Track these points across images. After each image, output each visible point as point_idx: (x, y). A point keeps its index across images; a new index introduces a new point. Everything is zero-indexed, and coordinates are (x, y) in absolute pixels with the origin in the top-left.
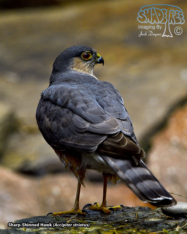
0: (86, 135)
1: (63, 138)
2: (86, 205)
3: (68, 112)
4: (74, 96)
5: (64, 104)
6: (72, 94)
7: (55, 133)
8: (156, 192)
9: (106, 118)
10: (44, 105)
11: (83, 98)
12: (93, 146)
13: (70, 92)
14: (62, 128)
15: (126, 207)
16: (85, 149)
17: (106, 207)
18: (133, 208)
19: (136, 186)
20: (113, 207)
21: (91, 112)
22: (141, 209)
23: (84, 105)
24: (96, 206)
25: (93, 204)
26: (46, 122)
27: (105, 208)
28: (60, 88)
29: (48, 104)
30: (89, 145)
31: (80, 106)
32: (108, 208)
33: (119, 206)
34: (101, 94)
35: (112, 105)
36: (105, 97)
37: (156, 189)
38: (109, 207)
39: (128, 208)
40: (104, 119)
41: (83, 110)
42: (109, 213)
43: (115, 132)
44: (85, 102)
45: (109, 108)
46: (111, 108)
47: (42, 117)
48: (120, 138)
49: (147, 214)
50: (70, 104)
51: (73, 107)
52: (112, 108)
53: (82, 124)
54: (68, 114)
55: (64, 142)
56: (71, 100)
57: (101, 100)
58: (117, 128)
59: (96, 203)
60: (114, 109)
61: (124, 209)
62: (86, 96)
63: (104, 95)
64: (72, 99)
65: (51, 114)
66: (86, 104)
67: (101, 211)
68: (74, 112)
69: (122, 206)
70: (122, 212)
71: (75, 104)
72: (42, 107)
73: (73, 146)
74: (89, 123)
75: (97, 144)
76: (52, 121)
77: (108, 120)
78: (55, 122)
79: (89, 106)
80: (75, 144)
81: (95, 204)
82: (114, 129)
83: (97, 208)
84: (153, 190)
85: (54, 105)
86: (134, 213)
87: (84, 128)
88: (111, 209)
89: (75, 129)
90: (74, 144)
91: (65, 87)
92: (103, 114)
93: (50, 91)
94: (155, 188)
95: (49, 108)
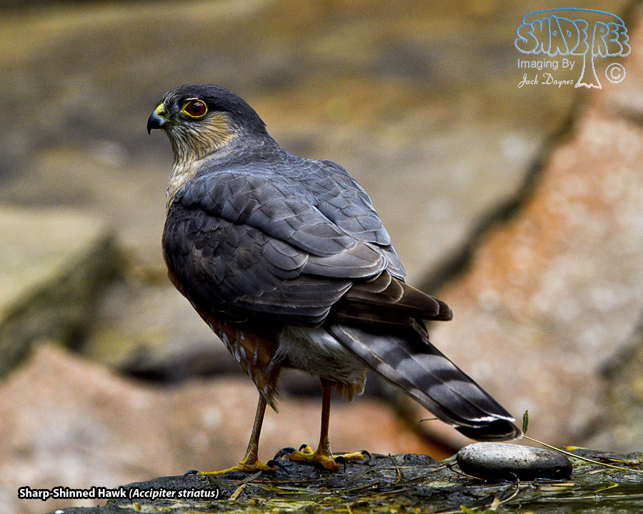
0: (298, 283)
1: (242, 294)
2: (280, 452)
3: (250, 235)
4: (265, 197)
5: (241, 215)
6: (259, 191)
7: (219, 282)
8: (476, 405)
9: (347, 244)
10: (188, 219)
11: (286, 200)
12: (319, 309)
13: (253, 188)
14: (237, 272)
15: (374, 455)
16: (301, 316)
17: (327, 454)
18: (391, 459)
19: (427, 395)
20: (343, 456)
21: (310, 231)
22: (409, 459)
23: (291, 216)
24: (305, 452)
25: (297, 448)
26: (196, 260)
27: (324, 457)
28: (226, 178)
29: (199, 217)
30: (308, 306)
31: (282, 219)
32: (331, 458)
33: (358, 454)
34: (324, 190)
35: (354, 213)
36: (335, 196)
37: (475, 400)
38: (334, 454)
39: (379, 457)
40: (341, 245)
41: (290, 227)
42: (335, 470)
43: (374, 273)
44: (294, 210)
45: (348, 220)
46: (353, 222)
47: (183, 247)
48: (385, 285)
49: (424, 471)
50: (256, 215)
51: (265, 221)
52: (356, 221)
53: (290, 260)
54: (252, 237)
55: (244, 303)
56: (258, 206)
57: (324, 204)
58: (376, 264)
59: (304, 446)
60: (361, 222)
61: (369, 460)
62: (292, 196)
63: (330, 192)
64: (260, 203)
65: (209, 239)
66: (296, 214)
67: (315, 463)
68: (267, 232)
69: (364, 452)
70: (364, 468)
71: (270, 215)
72: (183, 223)
73: (268, 311)
74: (307, 256)
75: (330, 302)
76: (211, 257)
77: (352, 246)
78: (219, 257)
79: (303, 218)
80: (273, 306)
81: (303, 449)
82: (371, 266)
83: (306, 457)
84: (468, 400)
85: (214, 218)
86: (393, 469)
87: (296, 269)
88: (339, 460)
89: (272, 272)
90: (270, 307)
91: (240, 175)
92: (340, 235)
93: (203, 187)
94: (472, 397)
95: (201, 225)
